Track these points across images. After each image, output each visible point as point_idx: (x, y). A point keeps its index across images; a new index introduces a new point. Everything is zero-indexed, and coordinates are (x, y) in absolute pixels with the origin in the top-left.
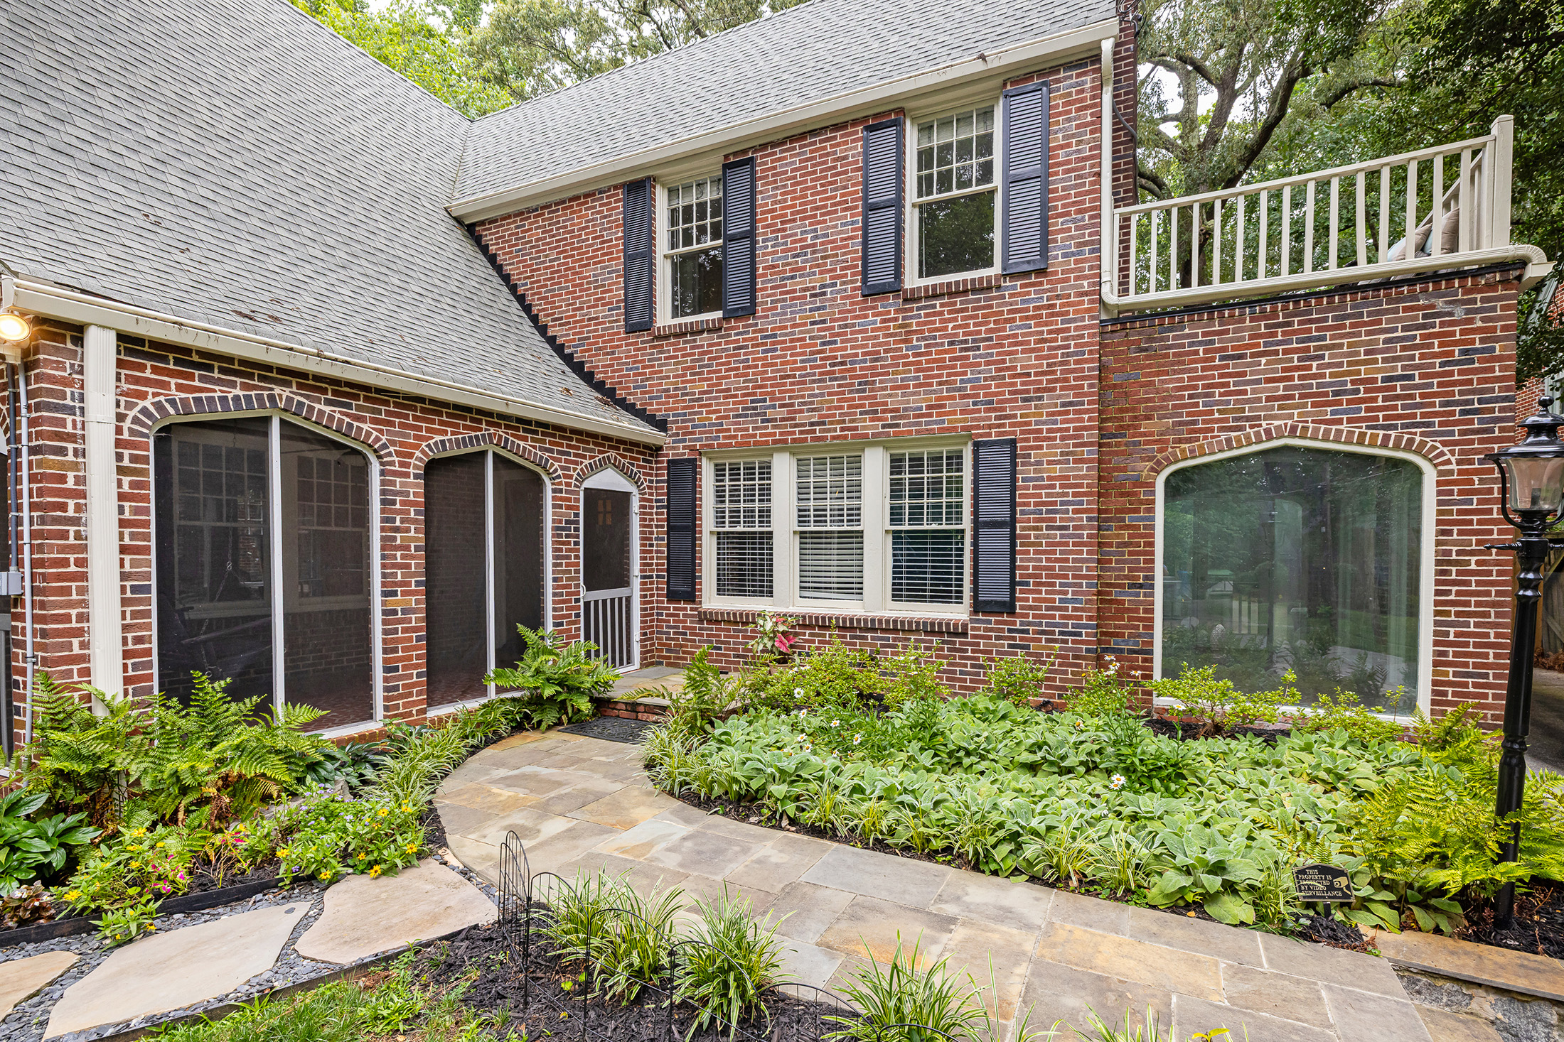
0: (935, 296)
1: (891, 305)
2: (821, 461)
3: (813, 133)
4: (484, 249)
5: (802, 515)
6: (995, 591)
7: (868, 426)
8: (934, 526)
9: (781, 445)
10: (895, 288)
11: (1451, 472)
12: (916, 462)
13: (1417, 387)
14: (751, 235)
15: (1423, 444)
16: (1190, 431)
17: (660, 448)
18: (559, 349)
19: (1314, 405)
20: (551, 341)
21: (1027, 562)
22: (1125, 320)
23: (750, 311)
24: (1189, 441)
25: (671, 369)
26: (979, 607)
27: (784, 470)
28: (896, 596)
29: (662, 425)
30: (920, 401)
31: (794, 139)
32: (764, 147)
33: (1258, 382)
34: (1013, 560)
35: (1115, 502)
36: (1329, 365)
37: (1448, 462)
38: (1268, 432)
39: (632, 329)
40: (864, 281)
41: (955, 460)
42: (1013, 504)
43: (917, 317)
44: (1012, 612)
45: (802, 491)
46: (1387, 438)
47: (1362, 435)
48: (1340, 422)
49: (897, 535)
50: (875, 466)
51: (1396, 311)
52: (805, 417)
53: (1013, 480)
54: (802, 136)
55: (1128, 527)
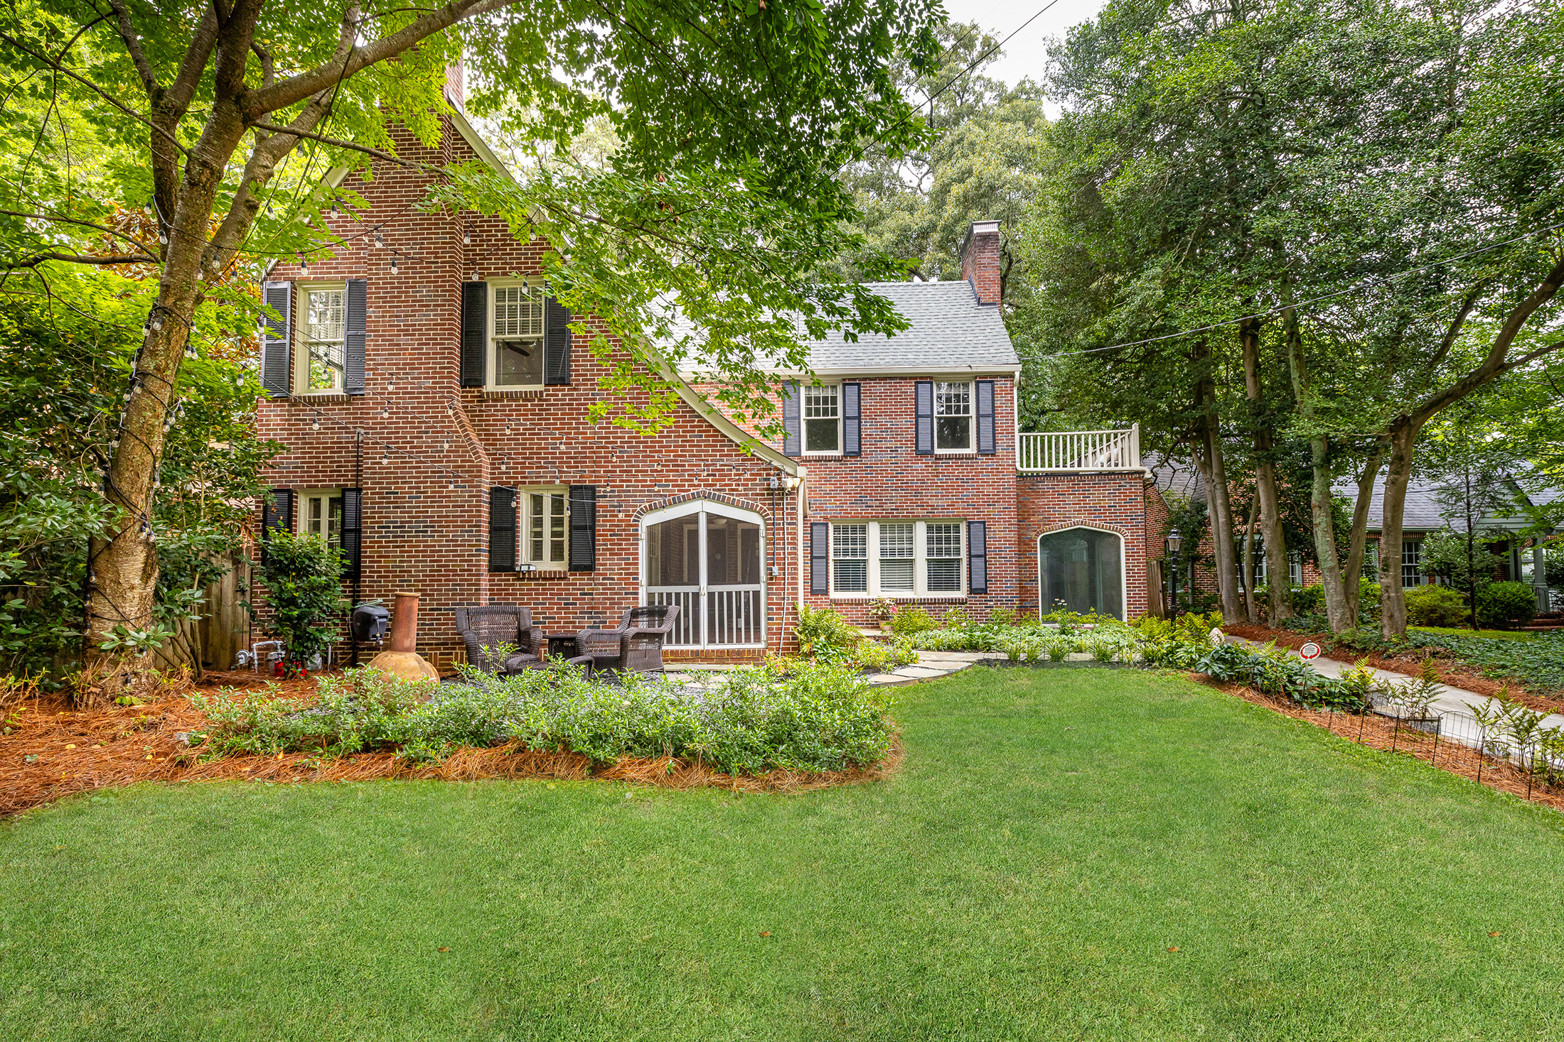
0: (948, 458)
1: (930, 461)
2: (892, 527)
3: (891, 378)
5: (883, 552)
6: (979, 583)
7: (919, 512)
8: (948, 557)
9: (874, 519)
10: (930, 452)
11: (1128, 539)
12: (939, 529)
13: (1118, 510)
14: (859, 418)
15: (1120, 529)
16: (1048, 521)
19: (1088, 514)
21: (991, 573)
22: (1021, 476)
23: (858, 454)
24: (1048, 525)
25: (812, 477)
26: (972, 591)
27: (874, 531)
28: (930, 588)
31: (881, 379)
32: (865, 379)
33: (1070, 504)
34: (986, 571)
35: (1024, 547)
36: (1092, 500)
37: (1127, 536)
38: (1074, 523)
40: (917, 447)
41: (957, 528)
42: (985, 548)
43: (942, 465)
44: (986, 593)
45: (883, 540)
46: (1110, 527)
47: (1103, 525)
48: (1096, 520)
49: (929, 561)
50: (920, 531)
51: (1110, 484)
53: (985, 538)
54: (885, 379)
55: (1028, 557)
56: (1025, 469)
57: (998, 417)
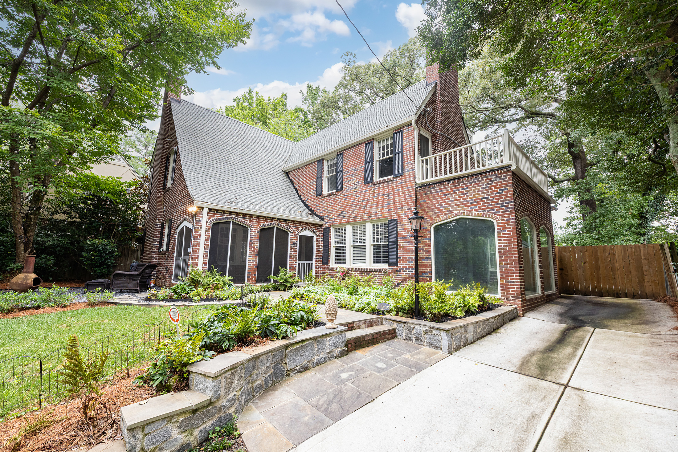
0: (380, 183)
1: (371, 186)
2: (357, 227)
3: (355, 146)
4: (289, 178)
5: (353, 242)
8: (382, 243)
9: (347, 223)
10: (371, 182)
11: (500, 223)
12: (378, 226)
13: (490, 200)
14: (342, 171)
15: (492, 215)
16: (437, 215)
17: (322, 225)
18: (303, 201)
19: (466, 206)
20: (301, 199)
21: (400, 252)
23: (341, 190)
24: (438, 217)
25: (325, 205)
26: (390, 265)
27: (349, 230)
28: (374, 263)
29: (322, 219)
30: (376, 210)
31: (352, 147)
32: (345, 150)
33: (453, 201)
34: (397, 251)
35: (422, 235)
36: (469, 196)
37: (499, 220)
38: (456, 214)
39: (318, 195)
40: (365, 180)
42: (397, 236)
43: (376, 189)
44: (397, 266)
45: (353, 235)
46: (484, 214)
47: (478, 214)
48: (472, 210)
49: (374, 246)
50: (369, 227)
51: (483, 180)
52: (352, 216)
53: (397, 230)
55: (425, 242)
56: (425, 181)
57: (405, 152)
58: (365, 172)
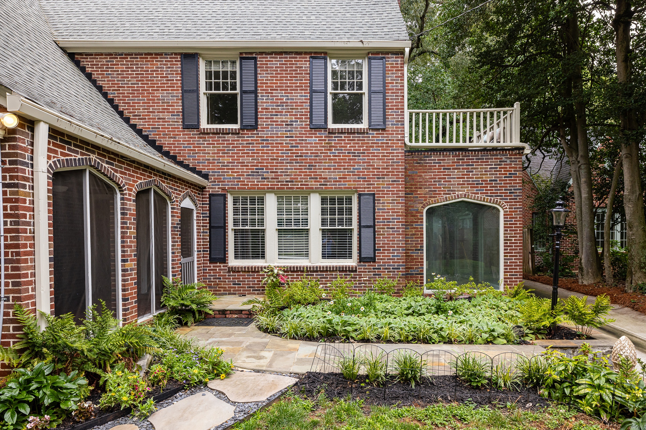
1: (323, 134)
2: (289, 198)
3: (286, 53)
5: (280, 222)
6: (367, 252)
7: (313, 184)
8: (340, 227)
9: (271, 190)
10: (324, 127)
11: (507, 211)
12: (333, 200)
13: (498, 184)
14: (255, 92)
15: (500, 202)
16: (434, 194)
17: (205, 188)
18: (139, 132)
19: (471, 187)
20: (133, 127)
21: (380, 242)
22: (412, 151)
23: (255, 127)
24: (434, 197)
25: (210, 149)
26: (361, 259)
27: (271, 202)
28: (324, 257)
29: (206, 176)
30: (335, 175)
31: (277, 53)
32: (261, 53)
33: (454, 178)
34: (375, 241)
35: (410, 219)
36: (475, 175)
37: (506, 208)
38: (458, 195)
39: (186, 127)
40: (311, 122)
41: (349, 200)
42: (374, 219)
43: (334, 140)
44: (374, 261)
45: (280, 211)
46: (491, 199)
47: (484, 198)
48: (478, 193)
49: (323, 231)
50: (315, 202)
51: (492, 159)
52: (284, 178)
53: (374, 209)
54: (281, 53)
55: (414, 228)
56: (414, 144)
57: (389, 94)
58: (311, 106)
